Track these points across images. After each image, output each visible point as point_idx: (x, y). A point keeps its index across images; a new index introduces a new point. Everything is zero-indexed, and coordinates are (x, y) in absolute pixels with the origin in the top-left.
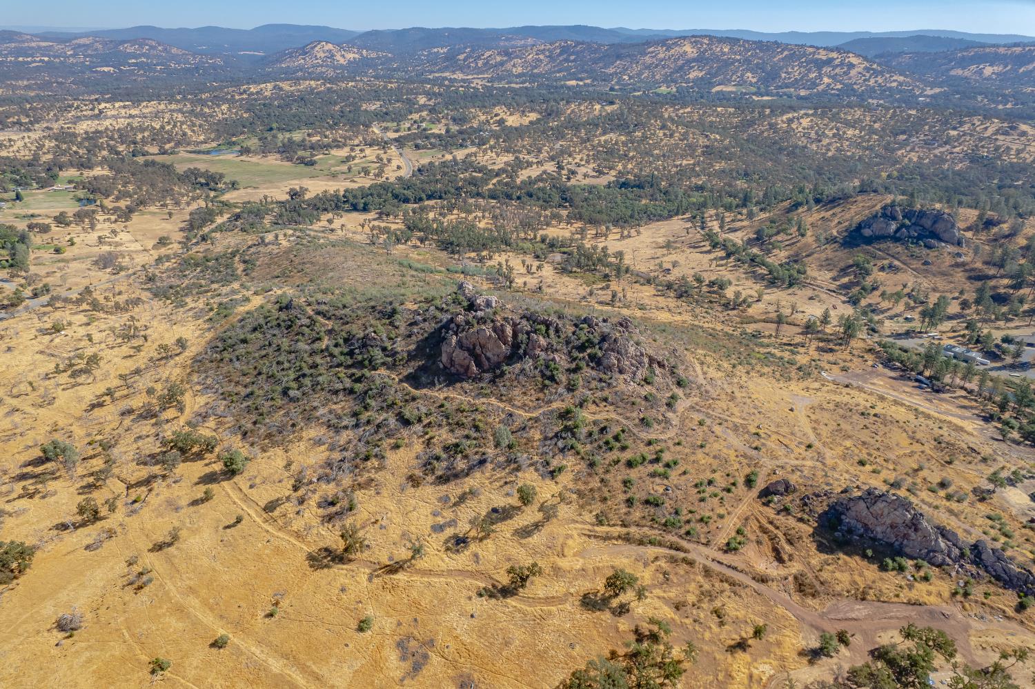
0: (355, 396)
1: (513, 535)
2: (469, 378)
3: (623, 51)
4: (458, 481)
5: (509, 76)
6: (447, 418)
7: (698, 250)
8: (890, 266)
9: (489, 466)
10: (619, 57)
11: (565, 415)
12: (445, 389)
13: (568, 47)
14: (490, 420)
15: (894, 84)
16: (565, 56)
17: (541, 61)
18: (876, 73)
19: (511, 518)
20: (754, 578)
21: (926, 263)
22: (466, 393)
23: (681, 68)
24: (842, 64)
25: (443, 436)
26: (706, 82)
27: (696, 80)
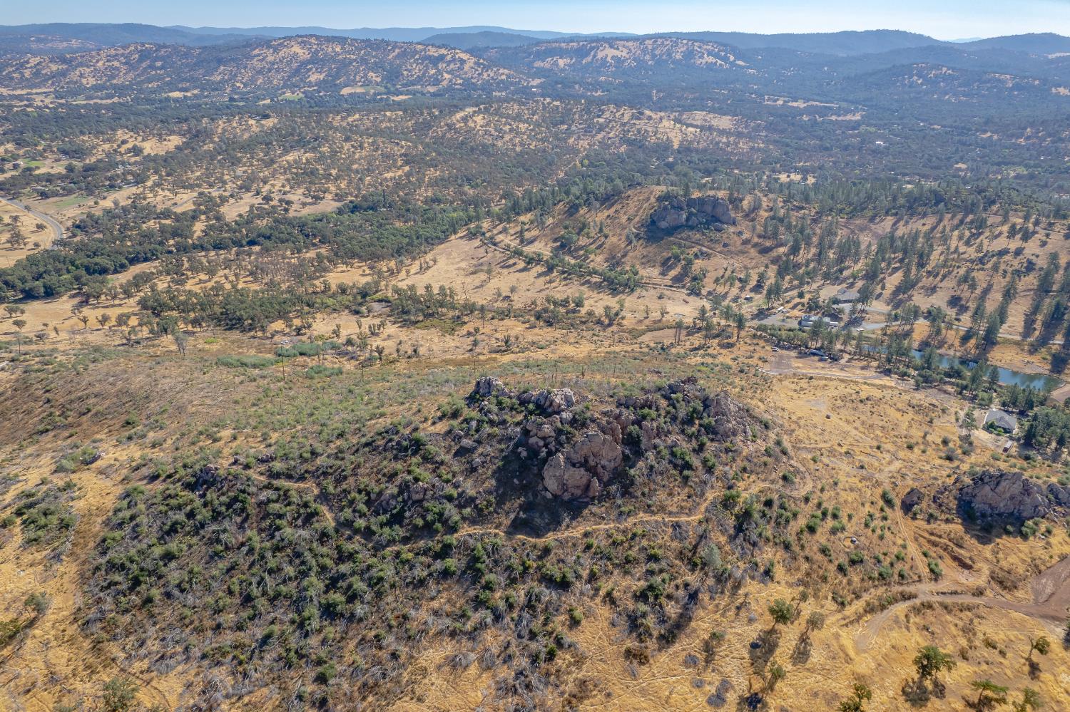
0: (456, 578)
1: (794, 664)
2: (593, 498)
3: (223, 55)
4: (688, 631)
5: (77, 91)
6: (609, 559)
7: (512, 270)
8: (702, 254)
9: (704, 597)
10: (220, 61)
11: (728, 503)
12: (574, 523)
13: (149, 51)
14: (660, 541)
15: (504, 77)
16: (148, 62)
17: (117, 69)
18: (486, 68)
19: (776, 645)
20: (973, 595)
21: (725, 245)
22: (604, 518)
23: (297, 71)
24: (453, 60)
25: (625, 584)
26: (330, 84)
27: (318, 83)
